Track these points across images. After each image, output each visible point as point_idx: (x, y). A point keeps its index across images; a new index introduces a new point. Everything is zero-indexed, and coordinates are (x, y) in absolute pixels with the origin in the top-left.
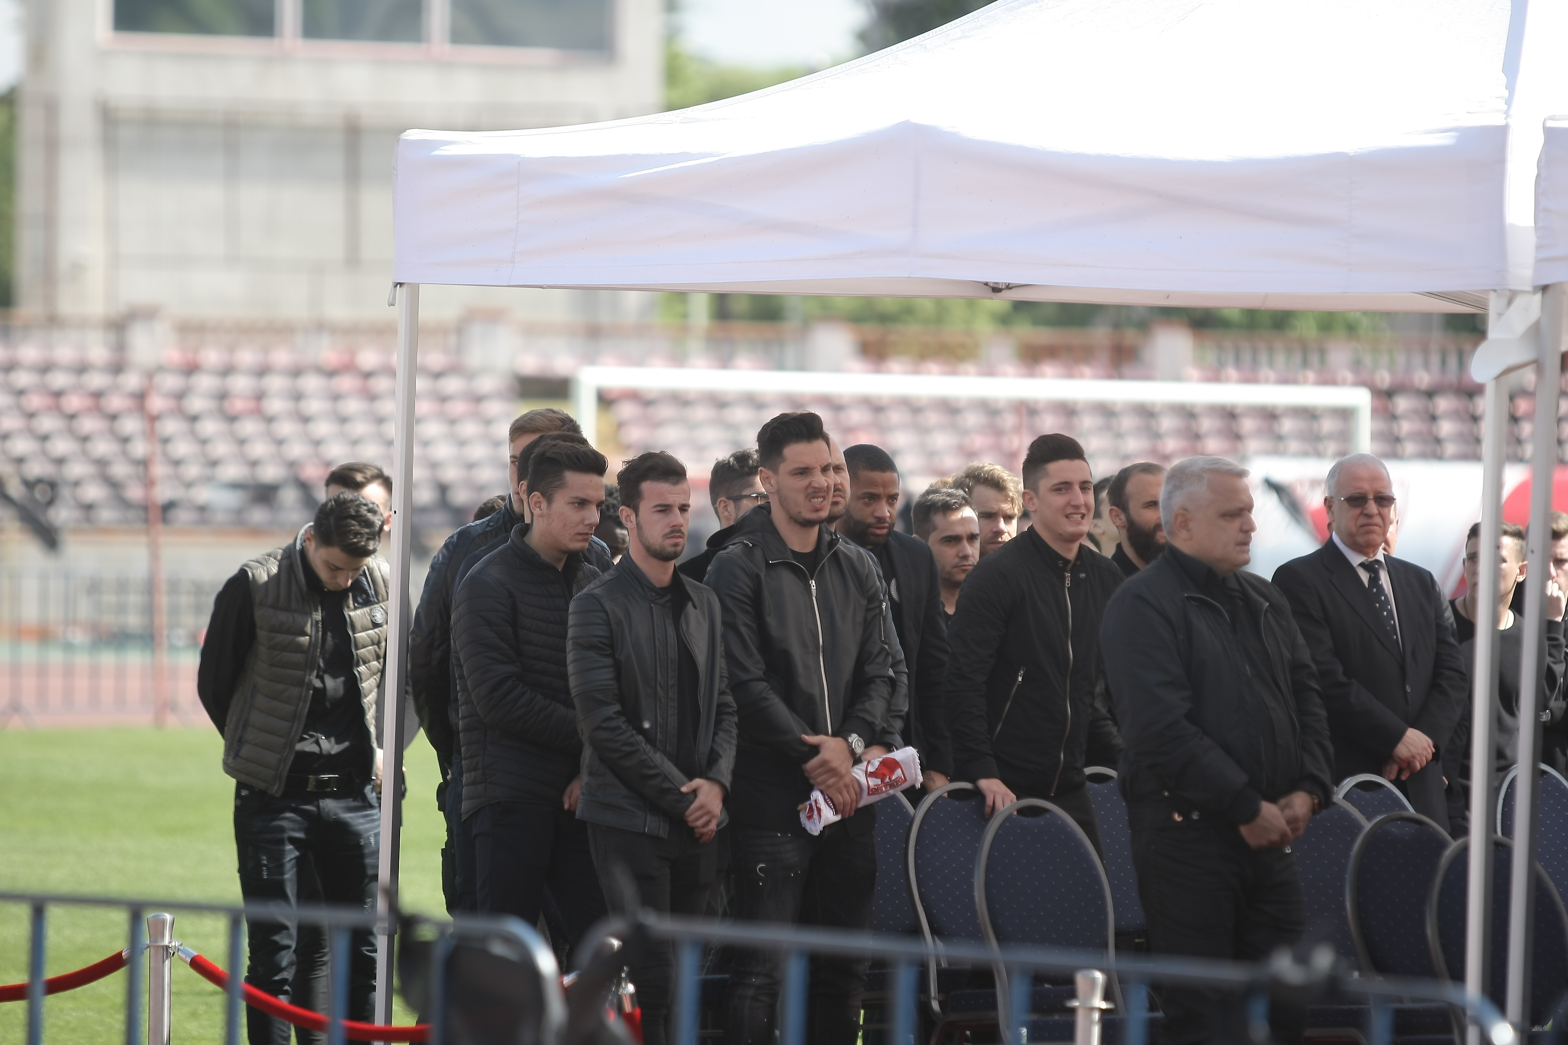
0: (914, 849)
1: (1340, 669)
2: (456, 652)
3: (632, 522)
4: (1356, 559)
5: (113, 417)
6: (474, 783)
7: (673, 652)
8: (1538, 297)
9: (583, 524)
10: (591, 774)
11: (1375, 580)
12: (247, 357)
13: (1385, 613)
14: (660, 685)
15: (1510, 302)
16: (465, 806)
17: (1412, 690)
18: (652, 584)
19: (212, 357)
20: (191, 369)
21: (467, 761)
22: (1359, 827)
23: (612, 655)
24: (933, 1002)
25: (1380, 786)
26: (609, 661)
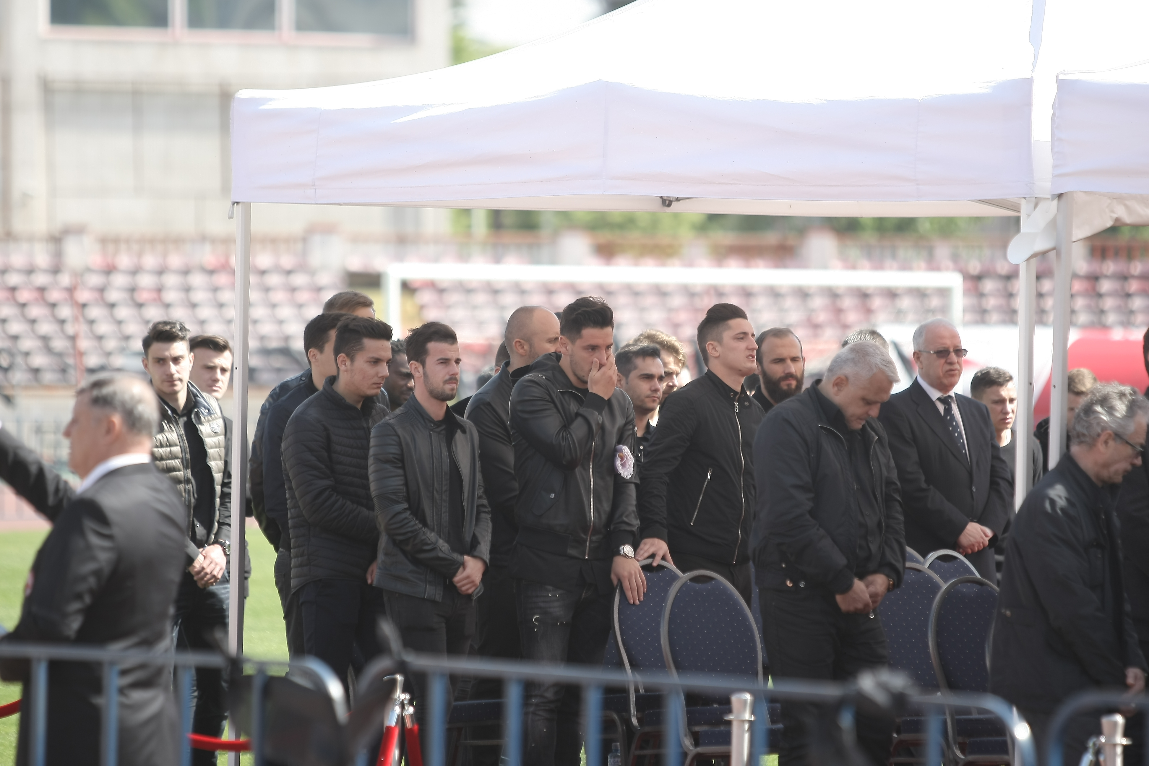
0: (618, 608)
1: (923, 478)
2: (286, 470)
3: (419, 373)
4: (935, 394)
5: (53, 305)
6: (301, 566)
7: (446, 467)
8: (1056, 202)
9: (377, 376)
10: (386, 554)
11: (948, 410)
12: (150, 261)
13: (956, 434)
14: (436, 490)
15: (1036, 206)
16: (293, 582)
17: (976, 490)
18: (431, 418)
19: (124, 261)
20: (109, 270)
21: (296, 550)
22: (938, 587)
23: (403, 468)
24: (632, 719)
25: (955, 558)
26: (400, 472)
